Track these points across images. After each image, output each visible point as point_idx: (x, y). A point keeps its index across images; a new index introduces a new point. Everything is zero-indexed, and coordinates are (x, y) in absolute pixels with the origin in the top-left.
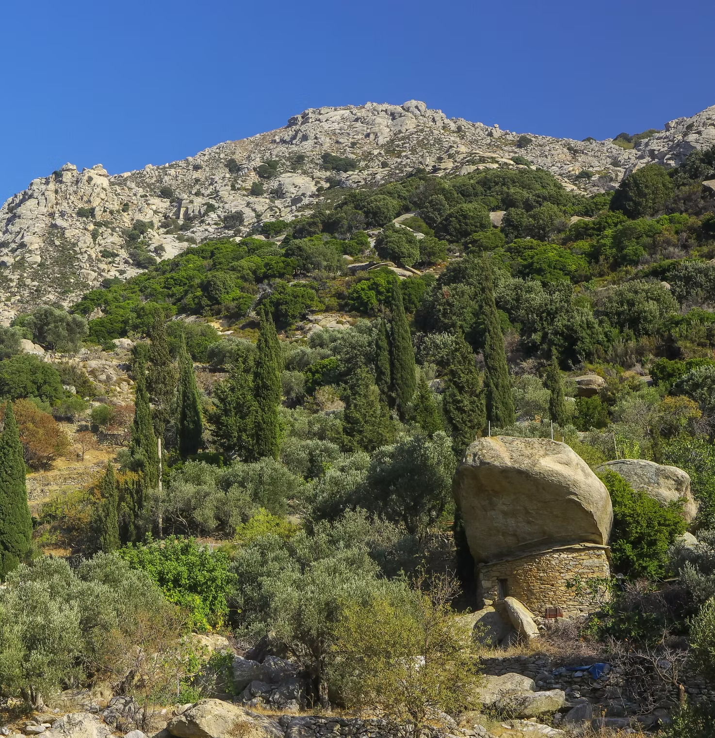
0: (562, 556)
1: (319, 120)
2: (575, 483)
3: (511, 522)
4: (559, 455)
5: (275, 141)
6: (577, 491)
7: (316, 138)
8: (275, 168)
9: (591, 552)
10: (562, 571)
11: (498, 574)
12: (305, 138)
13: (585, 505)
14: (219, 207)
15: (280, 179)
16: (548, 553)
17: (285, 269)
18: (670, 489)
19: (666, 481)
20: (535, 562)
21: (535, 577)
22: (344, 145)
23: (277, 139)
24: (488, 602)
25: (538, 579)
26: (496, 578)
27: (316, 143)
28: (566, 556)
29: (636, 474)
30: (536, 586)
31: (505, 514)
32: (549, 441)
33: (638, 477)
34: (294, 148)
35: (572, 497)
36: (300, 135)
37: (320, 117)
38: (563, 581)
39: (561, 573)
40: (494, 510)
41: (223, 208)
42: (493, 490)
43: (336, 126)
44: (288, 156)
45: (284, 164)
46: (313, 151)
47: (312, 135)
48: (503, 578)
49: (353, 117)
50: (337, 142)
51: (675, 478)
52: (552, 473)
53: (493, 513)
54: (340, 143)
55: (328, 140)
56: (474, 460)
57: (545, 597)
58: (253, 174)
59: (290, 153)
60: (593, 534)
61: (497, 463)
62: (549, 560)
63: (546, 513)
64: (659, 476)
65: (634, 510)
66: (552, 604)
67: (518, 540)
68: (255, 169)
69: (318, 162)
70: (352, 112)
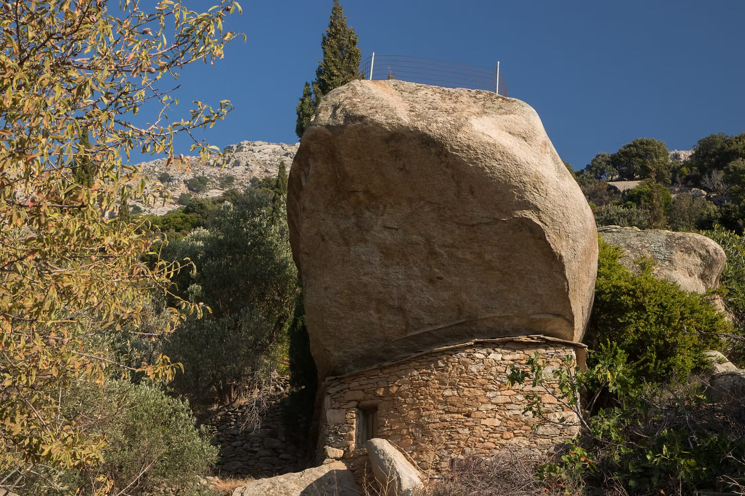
0: (492, 356)
1: (252, 150)
2: (537, 183)
3: (397, 274)
4: (512, 116)
5: (208, 164)
6: (539, 201)
7: (247, 165)
8: (205, 184)
9: (551, 351)
10: (490, 386)
11: (360, 395)
12: (237, 163)
13: (551, 237)
14: (145, 210)
15: (208, 193)
16: (463, 349)
17: (182, 224)
18: (691, 274)
19: (686, 256)
20: (437, 367)
21: (433, 397)
22: (272, 174)
23: (211, 162)
24: (334, 452)
25: (440, 402)
26: (354, 404)
27: (246, 170)
28: (499, 357)
29: (628, 246)
30: (435, 415)
31: (386, 252)
32: (491, 95)
33: (632, 252)
34: (226, 171)
35: (529, 214)
36: (233, 160)
37: (253, 148)
38: (490, 407)
39: (486, 390)
40: (366, 241)
41: (149, 212)
42: (366, 192)
43: (267, 157)
44: (219, 176)
45: (214, 182)
46: (242, 176)
47: (244, 163)
48: (369, 402)
49: (283, 152)
50: (267, 171)
51: (703, 252)
52: (494, 150)
53: (361, 248)
54: (269, 172)
55: (258, 168)
56: (334, 115)
57: (452, 439)
58: (183, 185)
59: (221, 175)
60: (558, 315)
61: (380, 118)
62: (465, 364)
63: (469, 257)
64: (672, 247)
65: (635, 284)
66: (463, 452)
67: (407, 324)
68: (185, 182)
69: (246, 185)
70: (283, 148)
